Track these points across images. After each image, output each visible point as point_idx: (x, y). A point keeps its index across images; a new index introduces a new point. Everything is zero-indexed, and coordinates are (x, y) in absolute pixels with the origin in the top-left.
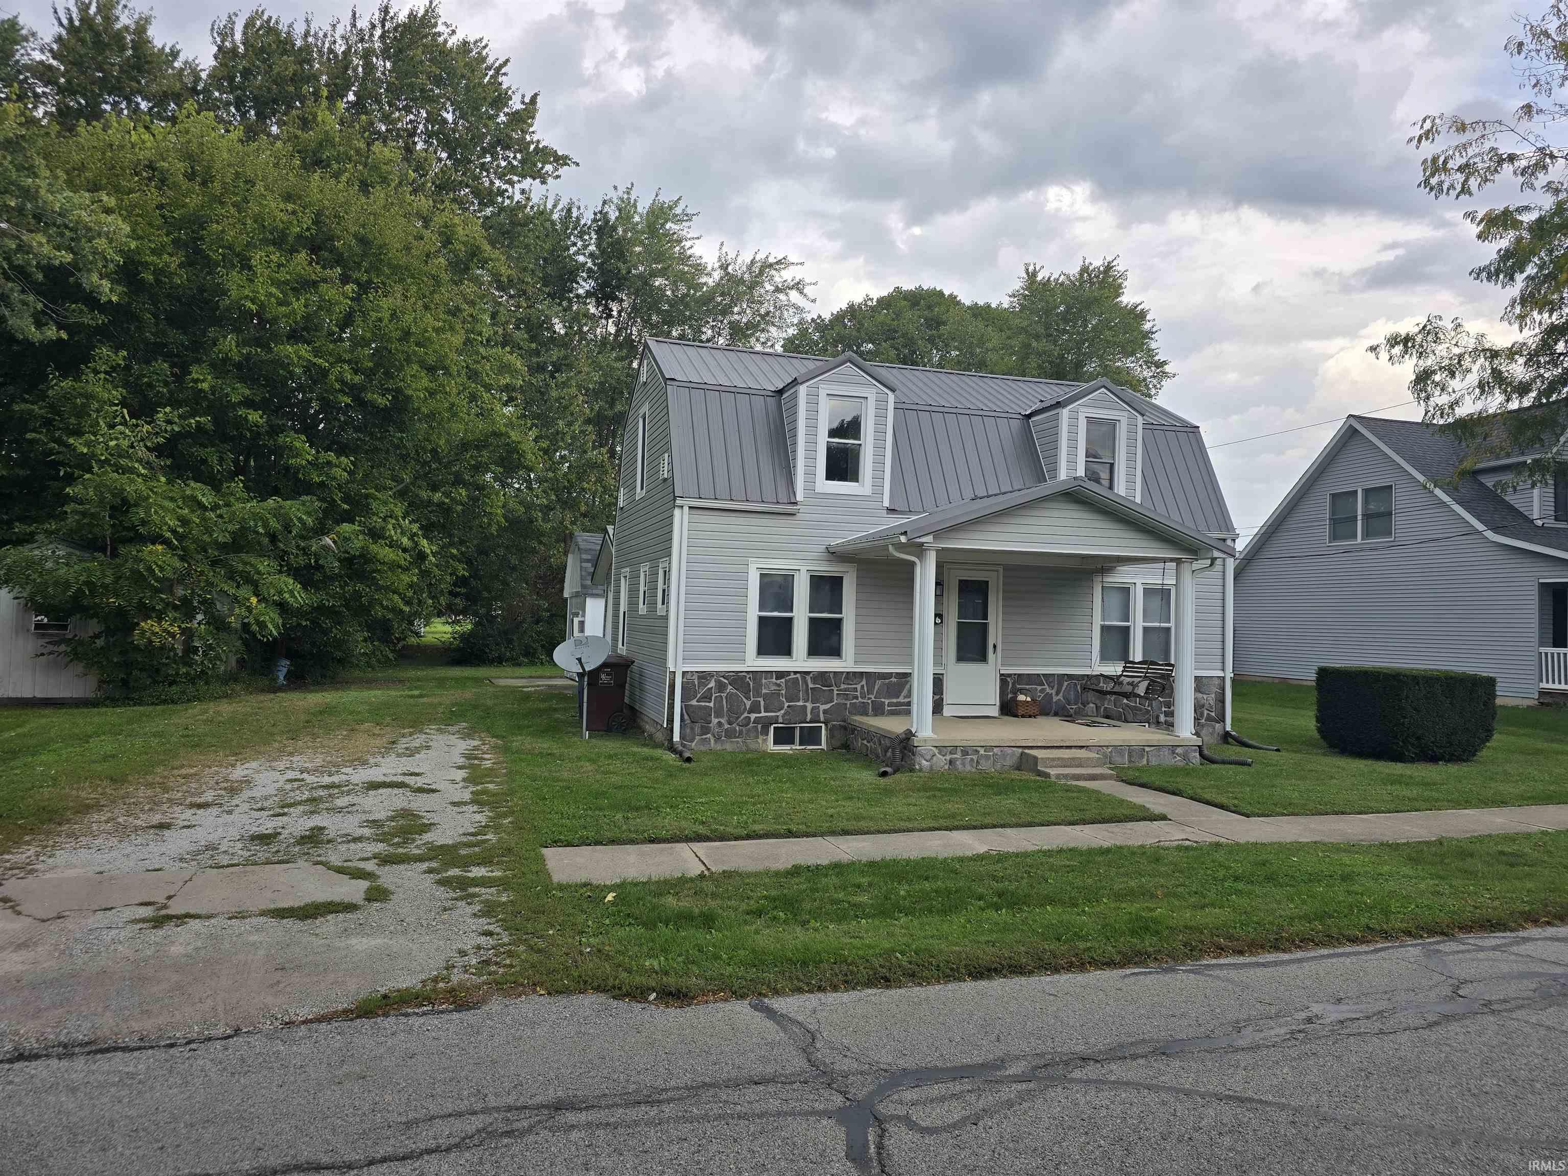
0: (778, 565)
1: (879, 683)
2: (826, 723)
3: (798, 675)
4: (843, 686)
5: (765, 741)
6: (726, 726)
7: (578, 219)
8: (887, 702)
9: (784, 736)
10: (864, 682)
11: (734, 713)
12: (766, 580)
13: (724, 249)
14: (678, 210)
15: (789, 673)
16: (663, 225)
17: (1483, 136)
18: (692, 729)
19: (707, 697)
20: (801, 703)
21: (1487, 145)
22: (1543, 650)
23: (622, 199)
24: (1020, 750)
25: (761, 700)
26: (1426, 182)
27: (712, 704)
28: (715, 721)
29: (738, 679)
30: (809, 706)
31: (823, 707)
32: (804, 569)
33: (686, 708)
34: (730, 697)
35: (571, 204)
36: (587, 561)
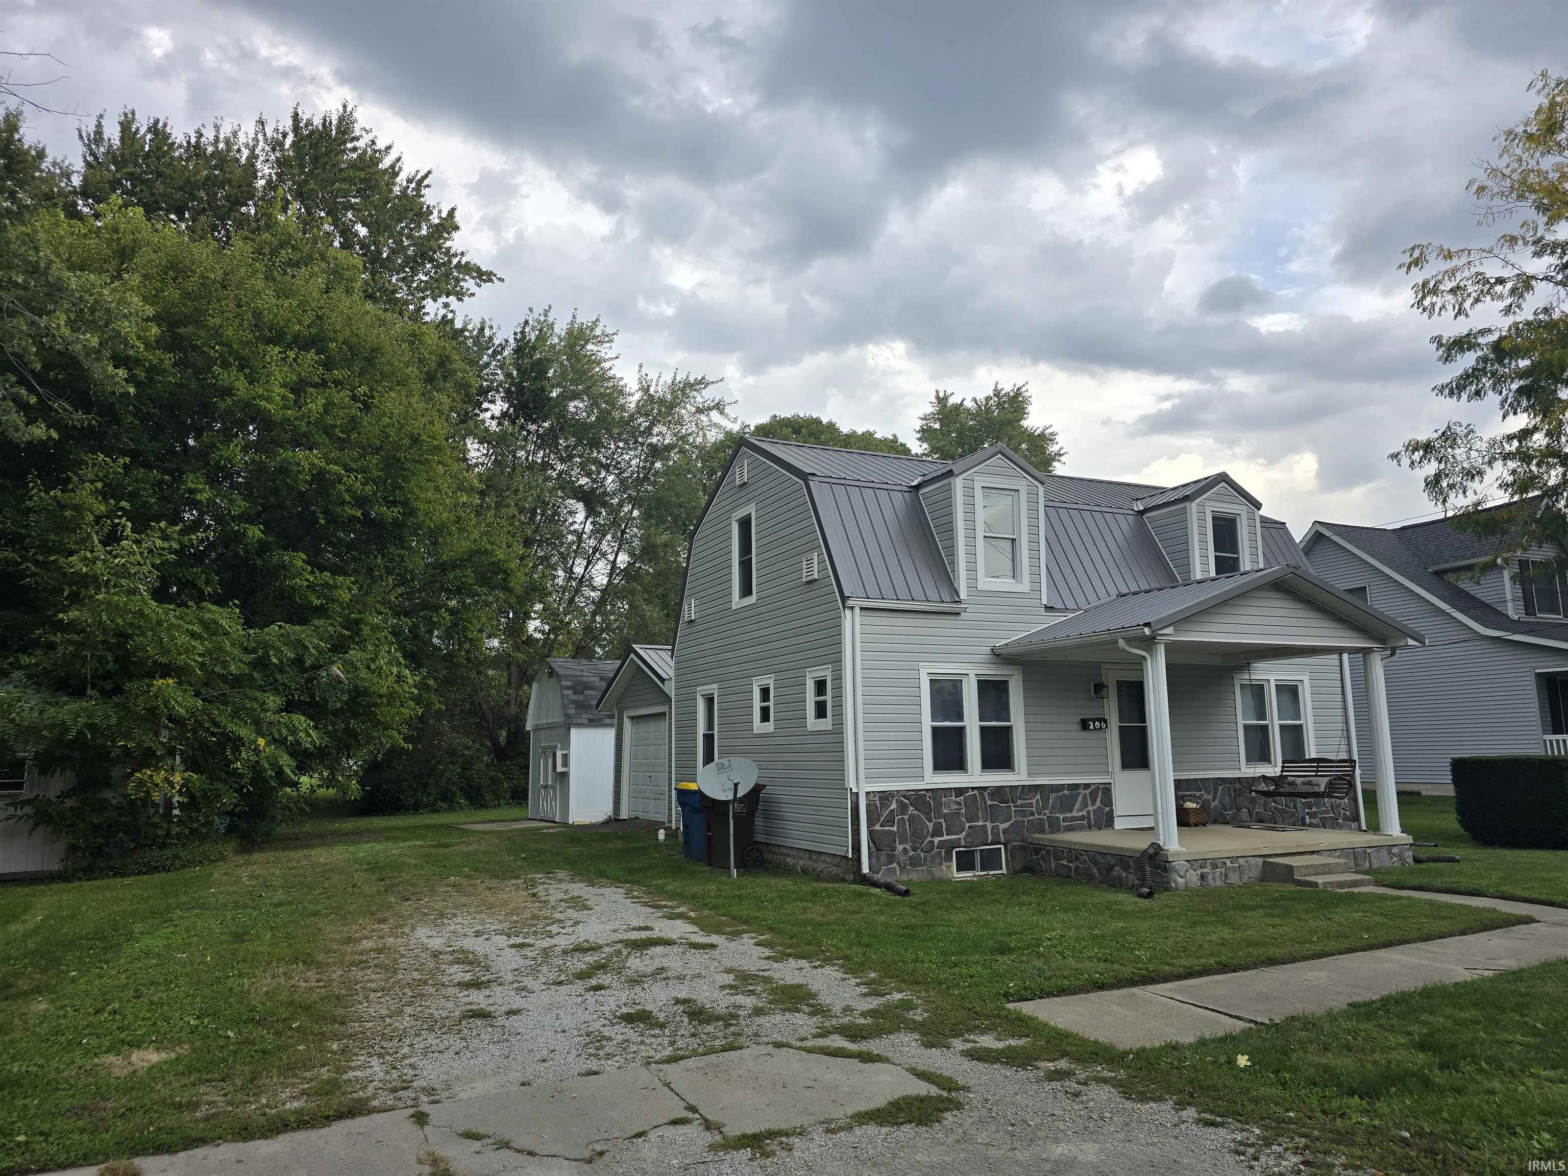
0: (947, 669)
1: (1053, 796)
2: (1005, 845)
3: (976, 792)
4: (1019, 802)
5: (949, 867)
6: (911, 853)
7: (491, 338)
8: (1061, 817)
9: (965, 863)
10: (1038, 797)
11: (917, 836)
12: (937, 686)
13: (644, 371)
14: (598, 332)
15: (966, 789)
16: (583, 346)
17: (1469, 263)
18: (878, 858)
19: (890, 821)
20: (980, 823)
21: (1474, 270)
22: (1548, 737)
23: (539, 321)
24: (1261, 860)
25: (942, 821)
26: (1420, 303)
27: (895, 829)
28: (900, 848)
29: (918, 799)
30: (989, 825)
31: (1003, 826)
32: (972, 673)
33: (871, 833)
34: (912, 818)
35: (483, 323)
36: (568, 688)
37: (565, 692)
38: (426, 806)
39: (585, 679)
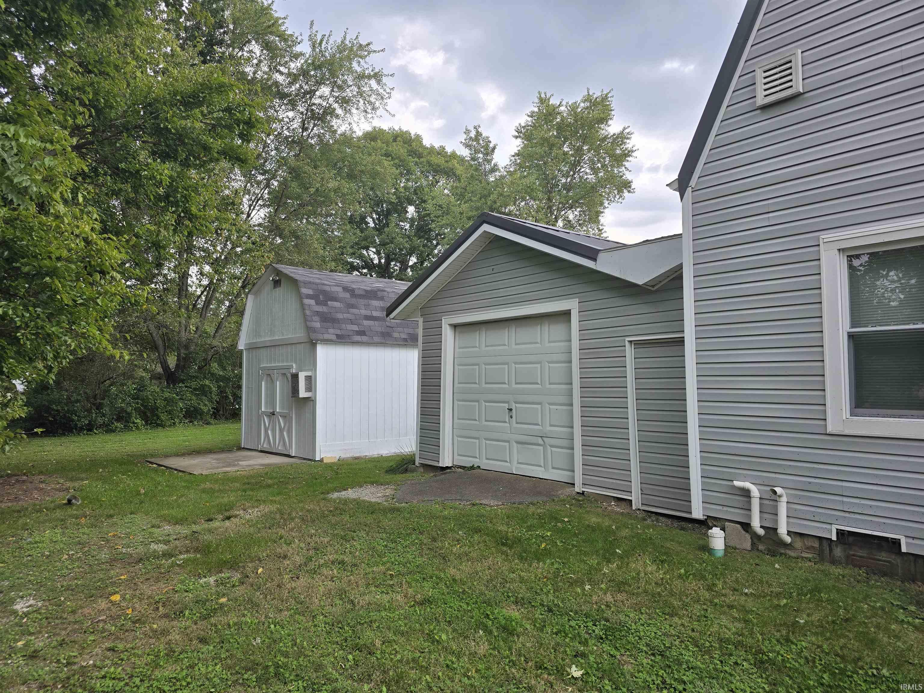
36: (309, 297)
37: (307, 301)
38: (100, 426)
39: (327, 288)
